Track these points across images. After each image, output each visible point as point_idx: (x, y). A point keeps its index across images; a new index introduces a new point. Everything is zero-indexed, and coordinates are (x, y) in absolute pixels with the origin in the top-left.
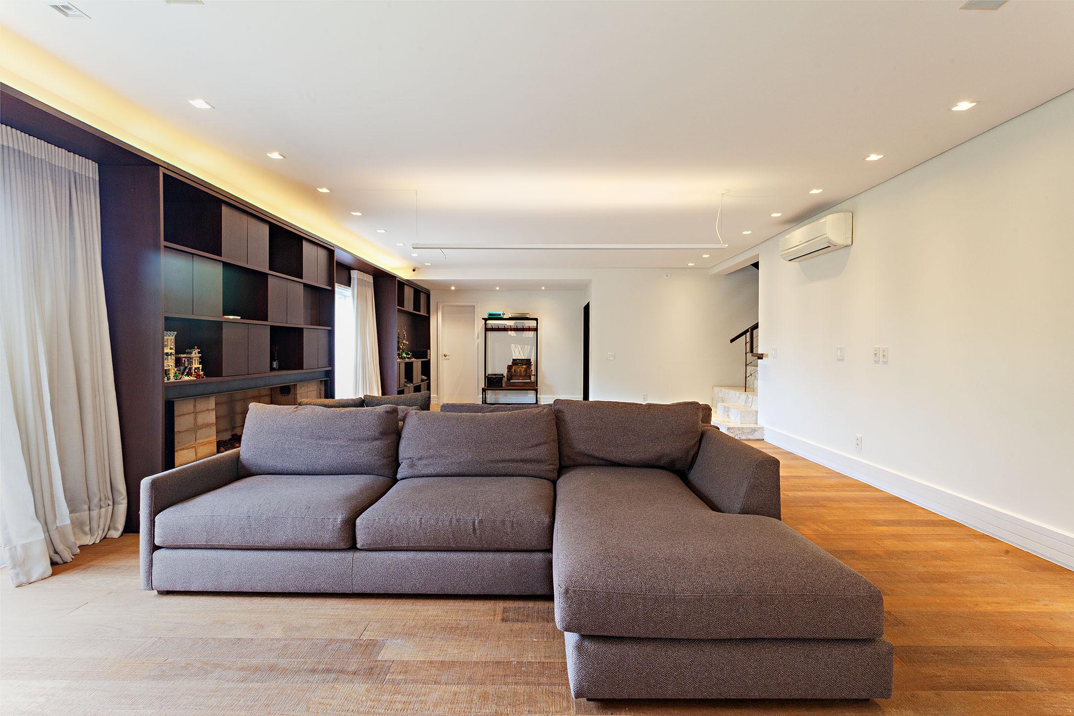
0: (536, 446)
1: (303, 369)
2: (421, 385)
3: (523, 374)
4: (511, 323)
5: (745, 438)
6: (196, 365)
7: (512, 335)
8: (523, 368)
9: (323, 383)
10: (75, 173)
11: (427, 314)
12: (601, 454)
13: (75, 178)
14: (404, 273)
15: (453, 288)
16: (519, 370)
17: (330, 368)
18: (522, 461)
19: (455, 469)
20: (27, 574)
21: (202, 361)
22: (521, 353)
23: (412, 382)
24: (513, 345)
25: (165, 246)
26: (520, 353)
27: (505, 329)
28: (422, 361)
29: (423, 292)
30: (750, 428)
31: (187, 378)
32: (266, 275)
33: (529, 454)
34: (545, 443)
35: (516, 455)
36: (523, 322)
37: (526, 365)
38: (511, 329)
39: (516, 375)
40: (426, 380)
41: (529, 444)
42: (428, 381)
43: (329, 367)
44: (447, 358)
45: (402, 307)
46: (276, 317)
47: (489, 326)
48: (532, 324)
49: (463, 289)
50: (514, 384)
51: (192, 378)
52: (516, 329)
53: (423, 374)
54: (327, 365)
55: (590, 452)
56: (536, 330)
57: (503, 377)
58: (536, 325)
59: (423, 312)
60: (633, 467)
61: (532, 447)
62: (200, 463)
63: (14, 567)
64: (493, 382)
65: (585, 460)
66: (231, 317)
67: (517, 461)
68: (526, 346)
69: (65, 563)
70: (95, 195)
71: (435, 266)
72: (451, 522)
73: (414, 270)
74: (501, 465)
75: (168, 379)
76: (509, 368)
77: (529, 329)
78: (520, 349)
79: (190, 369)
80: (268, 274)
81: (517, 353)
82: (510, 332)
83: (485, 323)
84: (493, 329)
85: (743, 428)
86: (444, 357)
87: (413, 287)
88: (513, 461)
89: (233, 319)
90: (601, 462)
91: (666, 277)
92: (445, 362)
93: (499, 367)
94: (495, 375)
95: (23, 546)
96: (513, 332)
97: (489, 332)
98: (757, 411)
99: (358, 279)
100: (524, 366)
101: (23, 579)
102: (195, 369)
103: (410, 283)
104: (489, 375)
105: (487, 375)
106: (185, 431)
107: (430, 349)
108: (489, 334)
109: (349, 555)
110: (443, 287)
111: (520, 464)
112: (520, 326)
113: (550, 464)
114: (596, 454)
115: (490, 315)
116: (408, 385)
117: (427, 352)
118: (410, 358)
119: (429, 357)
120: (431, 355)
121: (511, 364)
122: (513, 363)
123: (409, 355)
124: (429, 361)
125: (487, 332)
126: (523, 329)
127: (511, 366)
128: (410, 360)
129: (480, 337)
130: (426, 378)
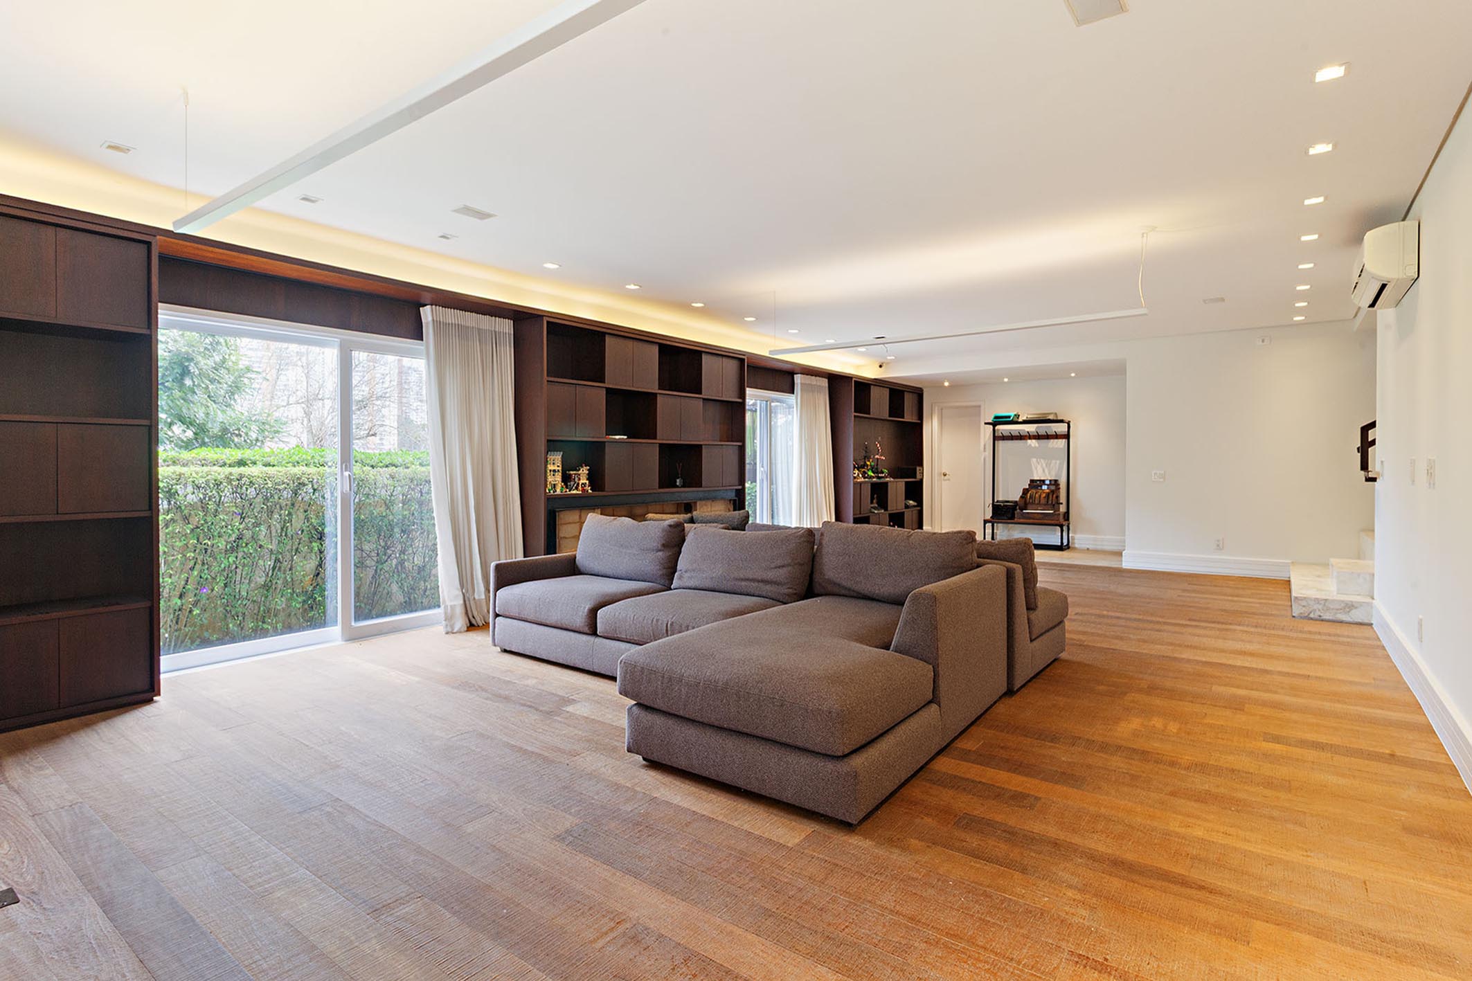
0: (779, 567)
1: (701, 486)
2: (904, 512)
3: (1045, 501)
4: (1031, 428)
5: (1331, 618)
6: (584, 480)
7: (1033, 445)
8: (1046, 492)
9: (732, 502)
10: (495, 332)
11: (919, 420)
12: (848, 584)
13: (496, 335)
14: (869, 371)
15: (946, 384)
16: (1038, 496)
17: (740, 487)
18: (762, 581)
19: (708, 584)
20: (452, 627)
21: (590, 477)
22: (1046, 471)
23: (886, 509)
24: (1034, 460)
25: (548, 381)
26: (1044, 471)
27: (1021, 437)
28: (906, 482)
29: (907, 391)
30: (1343, 601)
31: (575, 492)
32: (655, 395)
33: (770, 575)
34: (789, 565)
35: (760, 575)
36: (1050, 427)
38: (1030, 437)
39: (1032, 503)
40: (914, 506)
41: (773, 566)
42: (919, 508)
43: (740, 485)
44: (946, 477)
45: (867, 414)
46: (666, 434)
47: (998, 434)
48: (1062, 428)
49: (960, 385)
50: (1029, 516)
51: (578, 492)
52: (1038, 437)
53: (908, 497)
54: (737, 483)
55: (838, 581)
56: (1067, 436)
57: (1015, 506)
58: (1067, 430)
59: (909, 417)
60: (884, 602)
61: (776, 568)
62: (539, 559)
63: (445, 620)
64: (1003, 512)
65: (836, 590)
66: (617, 437)
67: (758, 581)
68: (1054, 461)
69: (479, 626)
70: (510, 347)
71: (900, 360)
72: (653, 621)
73: (881, 366)
74: (743, 583)
75: (555, 491)
76: (1025, 492)
77: (1057, 437)
78: (1044, 465)
79: (578, 484)
80: (656, 394)
81: (1040, 471)
82: (1029, 441)
83: (994, 430)
84: (1004, 438)
85: (1326, 600)
86: (943, 476)
87: (887, 387)
88: (753, 580)
89: (620, 439)
90: (852, 593)
91: (1261, 343)
92: (945, 483)
93: (1011, 492)
94: (1006, 502)
95: (451, 606)
96: (1034, 441)
97: (1001, 442)
98: (1373, 575)
99: (801, 384)
101: (450, 630)
102: (582, 484)
103: (879, 383)
104: (997, 502)
105: (995, 502)
106: (570, 538)
107: (921, 464)
108: (999, 444)
109: (591, 639)
110: (936, 383)
111: (761, 585)
112: (1042, 432)
113: (789, 588)
114: (844, 583)
115: (996, 417)
116: (876, 512)
117: (916, 469)
118: (882, 477)
119: (919, 477)
120: (923, 473)
121: (1027, 487)
122: (1029, 485)
123: (883, 473)
124: (921, 481)
125: (996, 442)
126: (1048, 437)
127: (1027, 489)
128: (882, 480)
129: (987, 449)
130: (916, 504)
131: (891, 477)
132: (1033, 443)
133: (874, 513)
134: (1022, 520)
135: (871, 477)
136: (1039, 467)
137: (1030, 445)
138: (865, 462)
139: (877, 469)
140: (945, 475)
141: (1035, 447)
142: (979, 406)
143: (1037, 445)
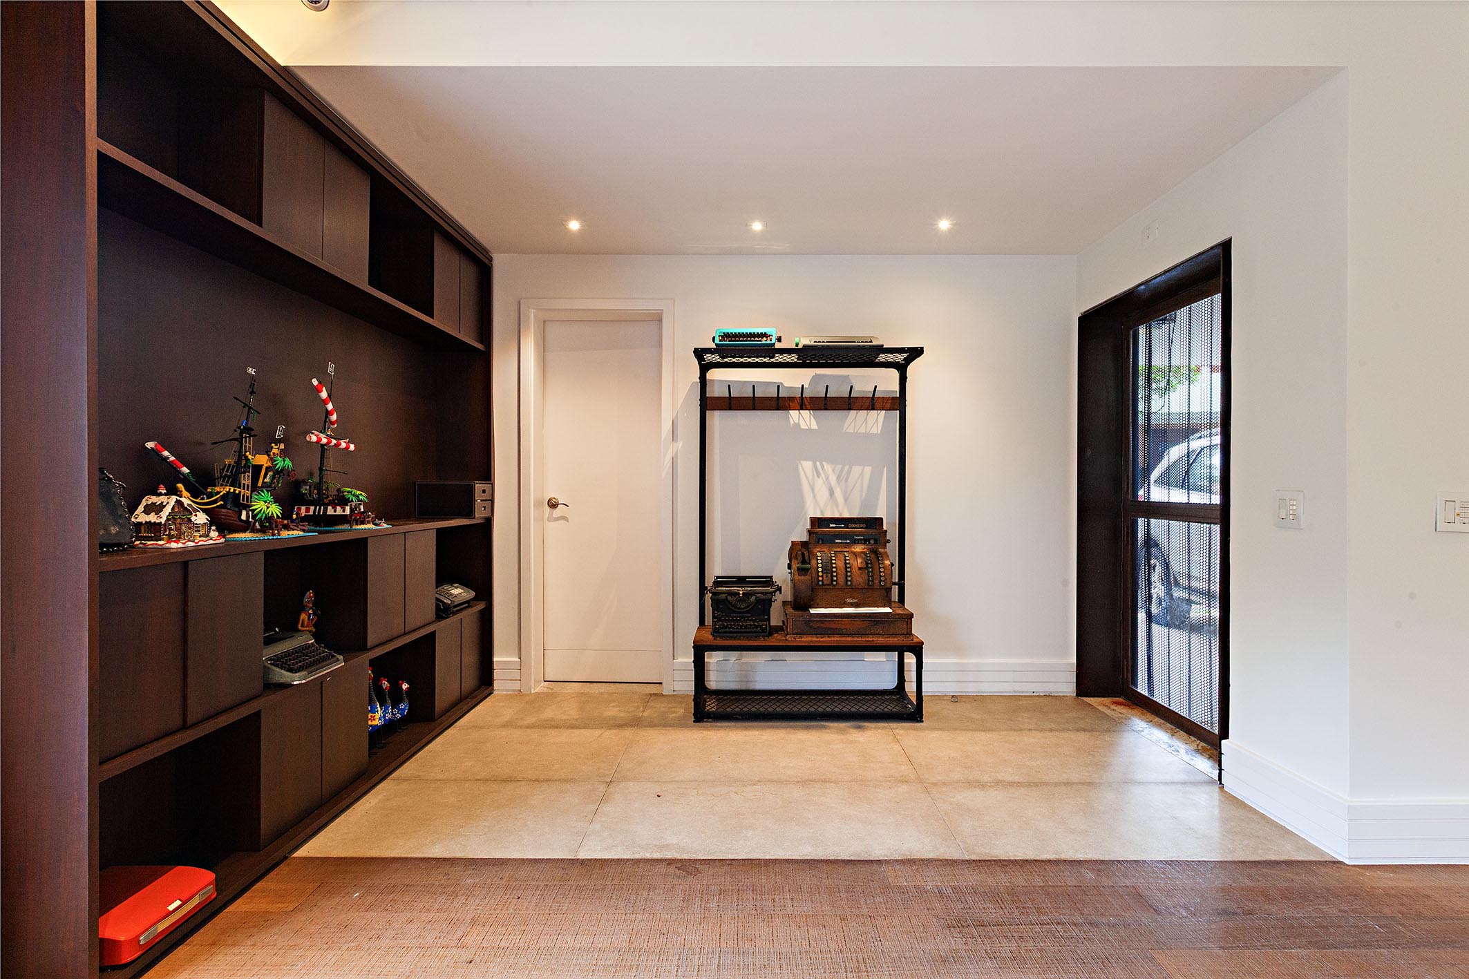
2: (431, 634)
3: (859, 578)
7: (803, 426)
8: (855, 554)
11: (481, 342)
16: (841, 564)
24: (807, 465)
26: (832, 493)
27: (779, 403)
37: (866, 541)
38: (803, 402)
39: (830, 587)
40: (468, 604)
42: (480, 608)
44: (556, 511)
47: (715, 391)
48: (886, 380)
50: (826, 626)
52: (821, 403)
53: (445, 576)
56: (898, 403)
57: (772, 594)
58: (896, 388)
64: (736, 614)
68: (857, 470)
76: (800, 554)
77: (872, 403)
78: (833, 479)
81: (823, 494)
82: (794, 414)
83: (703, 378)
84: (731, 403)
86: (547, 509)
92: (552, 527)
94: (741, 580)
96: (805, 413)
97: (717, 413)
100: (858, 548)
104: (717, 584)
105: (709, 583)
107: (487, 475)
108: (716, 419)
116: (297, 679)
117: (471, 490)
118: (342, 519)
119: (480, 514)
120: (492, 501)
121: (805, 538)
122: (810, 532)
123: (343, 502)
124: (487, 526)
125: (708, 413)
126: (849, 403)
127: (804, 544)
128: (344, 533)
129: (680, 432)
130: (472, 594)
131: (380, 516)
132: (803, 419)
133: (288, 686)
134: (806, 640)
135: (268, 524)
136: (820, 484)
137: (797, 425)
138: (241, 456)
139: (319, 487)
140: (553, 505)
141: (810, 430)
142: (658, 319)
143: (814, 426)
